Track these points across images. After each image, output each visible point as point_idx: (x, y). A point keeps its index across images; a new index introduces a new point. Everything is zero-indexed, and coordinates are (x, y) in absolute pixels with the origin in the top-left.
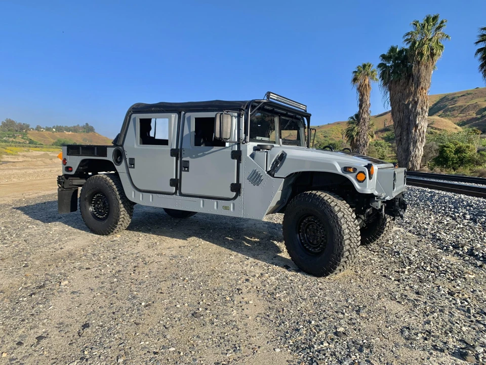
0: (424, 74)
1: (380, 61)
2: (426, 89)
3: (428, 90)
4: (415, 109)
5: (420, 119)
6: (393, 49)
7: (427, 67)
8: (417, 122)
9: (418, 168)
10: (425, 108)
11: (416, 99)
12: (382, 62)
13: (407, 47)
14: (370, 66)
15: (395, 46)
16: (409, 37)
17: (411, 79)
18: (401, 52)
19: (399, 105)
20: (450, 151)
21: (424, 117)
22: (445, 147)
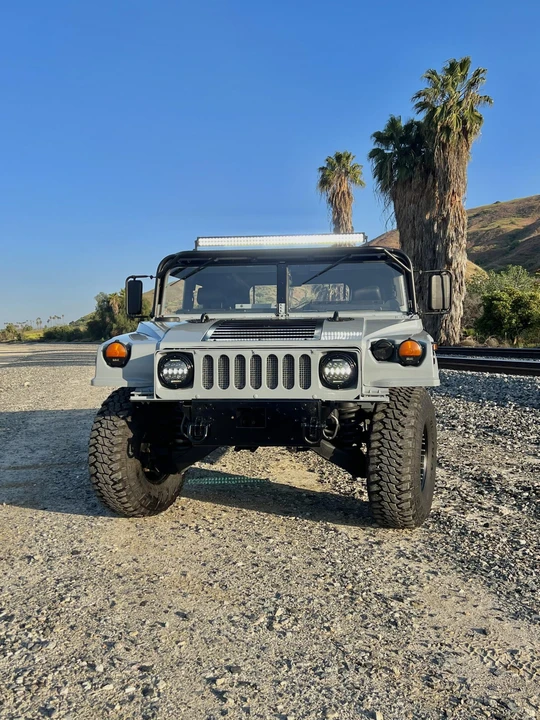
0: (455, 167)
1: (372, 145)
2: (459, 195)
3: (463, 196)
4: (445, 233)
5: (454, 249)
6: (393, 123)
7: (459, 154)
8: (450, 256)
9: (458, 341)
10: (460, 229)
11: (445, 213)
12: (376, 147)
13: (421, 117)
14: (348, 158)
15: (396, 117)
16: (422, 99)
17: (431, 177)
18: (409, 127)
19: (413, 227)
20: (504, 307)
21: (460, 245)
22: (494, 299)
